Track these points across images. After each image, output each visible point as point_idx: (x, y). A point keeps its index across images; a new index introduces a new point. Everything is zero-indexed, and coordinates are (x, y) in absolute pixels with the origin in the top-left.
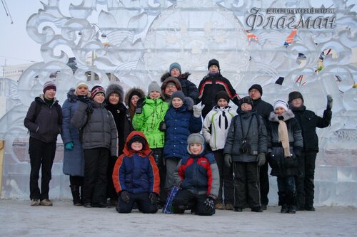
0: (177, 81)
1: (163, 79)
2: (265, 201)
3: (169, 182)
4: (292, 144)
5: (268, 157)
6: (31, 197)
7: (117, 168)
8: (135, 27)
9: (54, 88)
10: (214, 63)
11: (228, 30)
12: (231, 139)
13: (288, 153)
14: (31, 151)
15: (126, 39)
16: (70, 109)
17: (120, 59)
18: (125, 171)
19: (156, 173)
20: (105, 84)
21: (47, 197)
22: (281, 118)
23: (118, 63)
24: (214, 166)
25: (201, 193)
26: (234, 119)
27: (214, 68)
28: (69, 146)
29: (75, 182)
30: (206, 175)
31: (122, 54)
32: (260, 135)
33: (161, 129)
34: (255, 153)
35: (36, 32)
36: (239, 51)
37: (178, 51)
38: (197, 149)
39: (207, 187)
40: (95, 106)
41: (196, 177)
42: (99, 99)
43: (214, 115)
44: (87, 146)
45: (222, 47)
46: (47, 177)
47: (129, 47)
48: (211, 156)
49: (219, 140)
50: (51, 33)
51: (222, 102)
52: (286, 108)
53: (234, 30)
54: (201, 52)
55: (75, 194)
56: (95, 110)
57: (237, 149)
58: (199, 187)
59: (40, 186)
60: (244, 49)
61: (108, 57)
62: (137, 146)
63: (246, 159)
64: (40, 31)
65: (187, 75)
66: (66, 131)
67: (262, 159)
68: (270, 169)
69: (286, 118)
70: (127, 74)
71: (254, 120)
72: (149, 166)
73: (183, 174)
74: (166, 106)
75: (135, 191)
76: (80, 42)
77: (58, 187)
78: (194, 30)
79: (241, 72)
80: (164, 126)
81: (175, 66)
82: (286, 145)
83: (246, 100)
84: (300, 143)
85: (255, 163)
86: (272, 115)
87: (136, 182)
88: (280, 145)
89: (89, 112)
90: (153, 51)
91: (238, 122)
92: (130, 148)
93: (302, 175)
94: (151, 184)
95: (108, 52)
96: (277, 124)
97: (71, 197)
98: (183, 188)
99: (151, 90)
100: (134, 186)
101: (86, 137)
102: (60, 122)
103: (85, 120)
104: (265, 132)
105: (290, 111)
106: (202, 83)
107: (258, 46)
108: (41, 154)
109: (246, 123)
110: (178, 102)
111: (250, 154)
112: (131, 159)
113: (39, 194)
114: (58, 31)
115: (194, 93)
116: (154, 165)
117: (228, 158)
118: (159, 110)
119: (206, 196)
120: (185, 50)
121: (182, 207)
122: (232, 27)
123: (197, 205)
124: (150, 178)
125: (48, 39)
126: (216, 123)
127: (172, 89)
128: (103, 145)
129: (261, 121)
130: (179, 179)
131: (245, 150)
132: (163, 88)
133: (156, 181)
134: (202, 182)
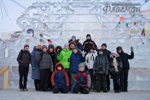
0: (75, 42)
1: (69, 42)
2: (109, 88)
3: (72, 82)
4: (118, 67)
5: (109, 72)
6: (20, 88)
7: (53, 77)
8: (58, 21)
9: (28, 46)
10: (88, 35)
11: (94, 22)
12: (95, 65)
13: (117, 70)
14: (19, 70)
15: (55, 26)
16: (34, 54)
17: (53, 34)
18: (55, 78)
19: (67, 78)
20: (47, 44)
21: (26, 88)
22: (114, 57)
23: (52, 36)
24: (89, 76)
25: (84, 85)
26: (97, 57)
27: (89, 38)
28: (34, 68)
29: (36, 82)
30: (86, 79)
31: (53, 33)
32: (106, 63)
33: (68, 61)
34: (104, 70)
35: (20, 24)
36: (98, 30)
37: (75, 31)
38: (82, 69)
39: (86, 83)
40: (44, 53)
41: (82, 80)
42: (45, 50)
43: (89, 56)
44: (41, 68)
45: (91, 29)
46: (26, 80)
47: (56, 30)
48: (87, 72)
49: (91, 65)
50: (26, 24)
51: (92, 50)
52: (116, 53)
53: (96, 22)
54: (83, 31)
55: (36, 86)
56: (44, 54)
57: (97, 69)
58: (83, 83)
59: (23, 84)
60: (100, 30)
61: (48, 33)
62: (60, 68)
63: (101, 72)
64: (22, 24)
65: (78, 40)
66: (33, 62)
67: (107, 72)
68: (110, 76)
69: (116, 57)
70: (56, 40)
71: (104, 58)
72: (64, 76)
73: (77, 79)
74: (71, 52)
75: (60, 85)
76: (37, 28)
77: (30, 84)
78: (81, 23)
79: (99, 39)
80: (70, 60)
81: (74, 37)
82: (116, 67)
83: (100, 50)
84: (121, 66)
85: (104, 74)
86: (111, 56)
87: (60, 82)
88: (114, 67)
89: (41, 55)
90: (65, 31)
91: (98, 58)
92: (57, 69)
93: (123, 78)
94: (66, 83)
95: (48, 31)
96: (113, 59)
97: (35, 88)
98: (77, 84)
99: (65, 46)
100: (59, 83)
101: (41, 65)
102: (30, 59)
103: (40, 58)
104: (108, 62)
105: (118, 54)
106: (84, 43)
107: (105, 28)
108: (23, 71)
109: (101, 59)
110: (76, 51)
111: (102, 71)
112: (58, 73)
113: (23, 87)
114: (29, 24)
115: (81, 47)
116: (66, 75)
117: (94, 72)
118: (68, 54)
119: (86, 87)
120: (78, 30)
121: (77, 91)
122: (95, 21)
123: (83, 90)
124: (65, 80)
125: (25, 27)
126: (90, 59)
127: (73, 46)
128: (47, 68)
129: (107, 58)
130: (76, 80)
131: (101, 69)
132: (69, 45)
133: (68, 82)
134: (84, 81)
